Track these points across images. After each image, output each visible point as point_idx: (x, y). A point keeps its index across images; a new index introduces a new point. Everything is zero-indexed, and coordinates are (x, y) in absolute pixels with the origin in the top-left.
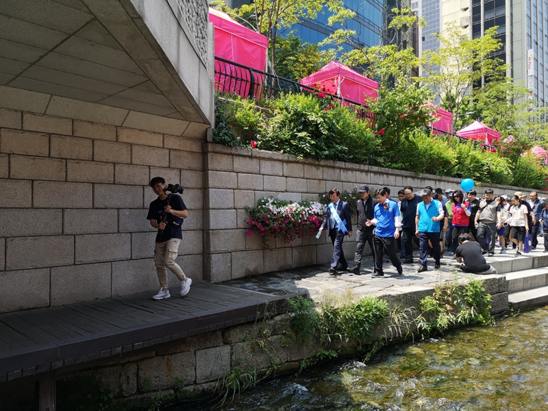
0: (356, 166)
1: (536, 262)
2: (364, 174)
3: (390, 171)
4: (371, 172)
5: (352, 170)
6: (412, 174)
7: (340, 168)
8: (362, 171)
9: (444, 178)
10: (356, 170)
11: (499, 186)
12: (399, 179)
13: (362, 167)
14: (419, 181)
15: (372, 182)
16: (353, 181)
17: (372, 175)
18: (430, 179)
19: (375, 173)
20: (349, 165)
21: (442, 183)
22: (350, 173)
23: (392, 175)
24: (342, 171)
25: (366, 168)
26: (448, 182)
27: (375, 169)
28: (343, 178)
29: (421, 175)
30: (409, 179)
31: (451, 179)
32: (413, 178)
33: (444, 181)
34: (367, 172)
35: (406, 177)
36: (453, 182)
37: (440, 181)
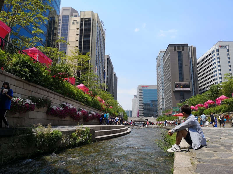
0: (44, 88)
1: (101, 128)
2: (46, 92)
3: (56, 93)
4: (49, 92)
5: (42, 89)
6: (63, 96)
7: (38, 88)
8: (46, 91)
9: (73, 100)
10: (44, 90)
11: (89, 106)
12: (58, 97)
13: (46, 89)
14: (65, 99)
15: (49, 96)
16: (42, 94)
17: (49, 93)
18: (68, 99)
19: (51, 93)
20: (42, 87)
21: (72, 102)
22: (41, 90)
23: (56, 95)
24: (38, 89)
25: (48, 90)
26: (74, 102)
27: (51, 91)
28: (38, 92)
29: (66, 97)
30: (62, 98)
31: (75, 101)
32: (63, 97)
33: (73, 101)
34: (48, 92)
35: (61, 97)
36: (75, 102)
37: (71, 101)
